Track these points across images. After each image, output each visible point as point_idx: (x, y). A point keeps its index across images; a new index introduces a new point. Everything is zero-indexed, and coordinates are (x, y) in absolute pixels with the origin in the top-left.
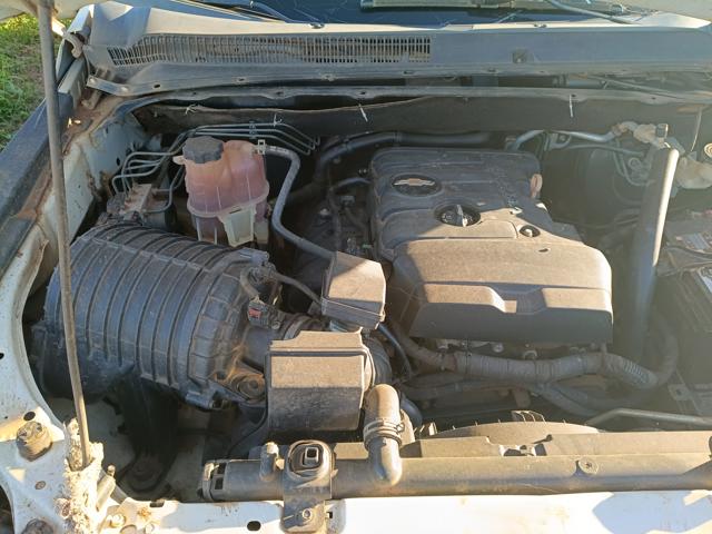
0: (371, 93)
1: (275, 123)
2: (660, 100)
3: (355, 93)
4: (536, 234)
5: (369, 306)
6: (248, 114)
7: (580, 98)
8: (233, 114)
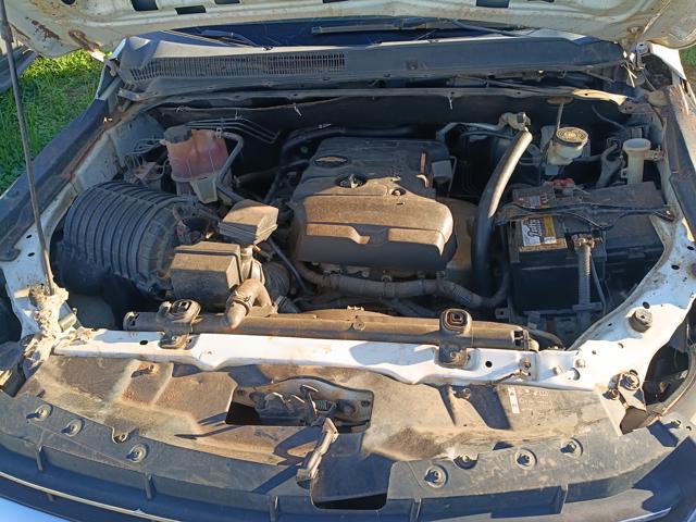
0: (301, 95)
1: (236, 118)
2: (524, 94)
3: (289, 95)
4: (402, 193)
5: (248, 228)
6: (218, 112)
7: (457, 95)
8: (208, 112)
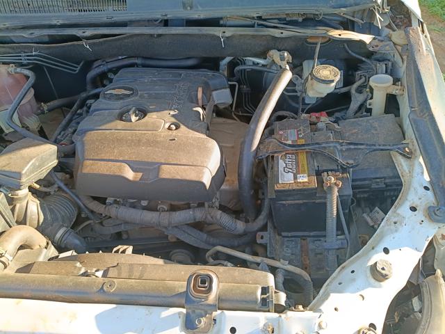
0: (89, 32)
1: (34, 53)
2: (286, 34)
3: (78, 32)
5: (12, 175)
8: (10, 48)
